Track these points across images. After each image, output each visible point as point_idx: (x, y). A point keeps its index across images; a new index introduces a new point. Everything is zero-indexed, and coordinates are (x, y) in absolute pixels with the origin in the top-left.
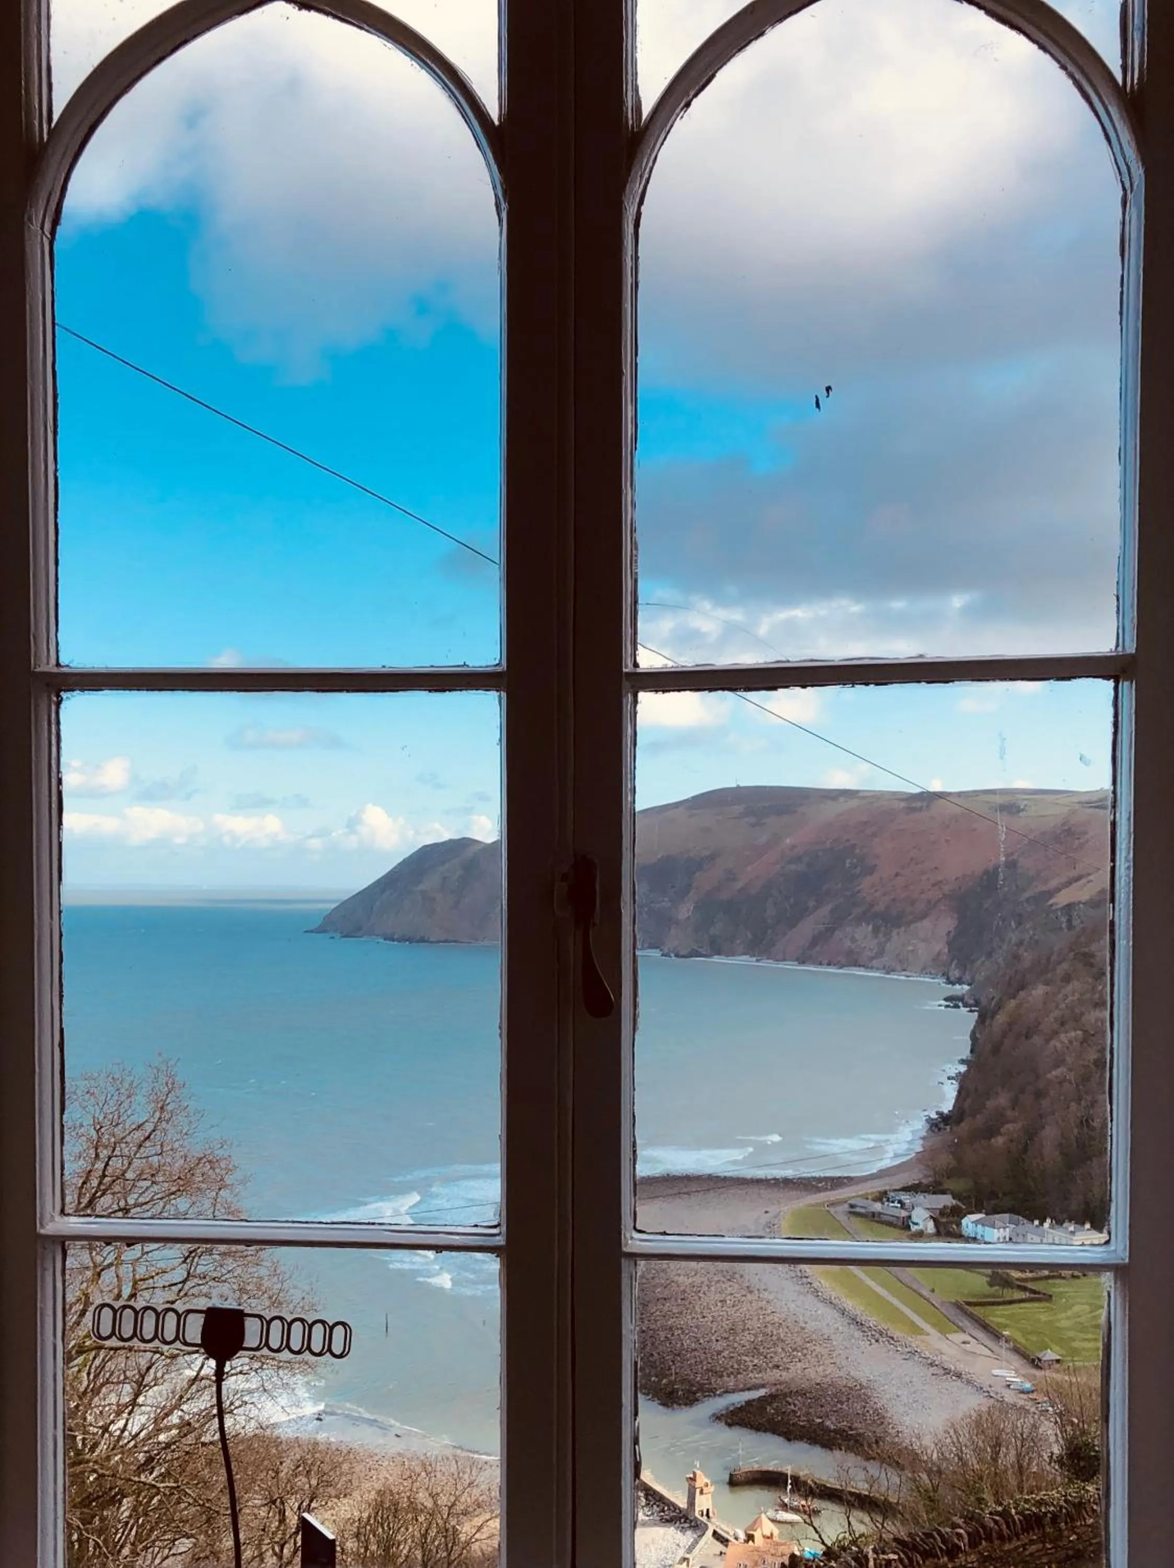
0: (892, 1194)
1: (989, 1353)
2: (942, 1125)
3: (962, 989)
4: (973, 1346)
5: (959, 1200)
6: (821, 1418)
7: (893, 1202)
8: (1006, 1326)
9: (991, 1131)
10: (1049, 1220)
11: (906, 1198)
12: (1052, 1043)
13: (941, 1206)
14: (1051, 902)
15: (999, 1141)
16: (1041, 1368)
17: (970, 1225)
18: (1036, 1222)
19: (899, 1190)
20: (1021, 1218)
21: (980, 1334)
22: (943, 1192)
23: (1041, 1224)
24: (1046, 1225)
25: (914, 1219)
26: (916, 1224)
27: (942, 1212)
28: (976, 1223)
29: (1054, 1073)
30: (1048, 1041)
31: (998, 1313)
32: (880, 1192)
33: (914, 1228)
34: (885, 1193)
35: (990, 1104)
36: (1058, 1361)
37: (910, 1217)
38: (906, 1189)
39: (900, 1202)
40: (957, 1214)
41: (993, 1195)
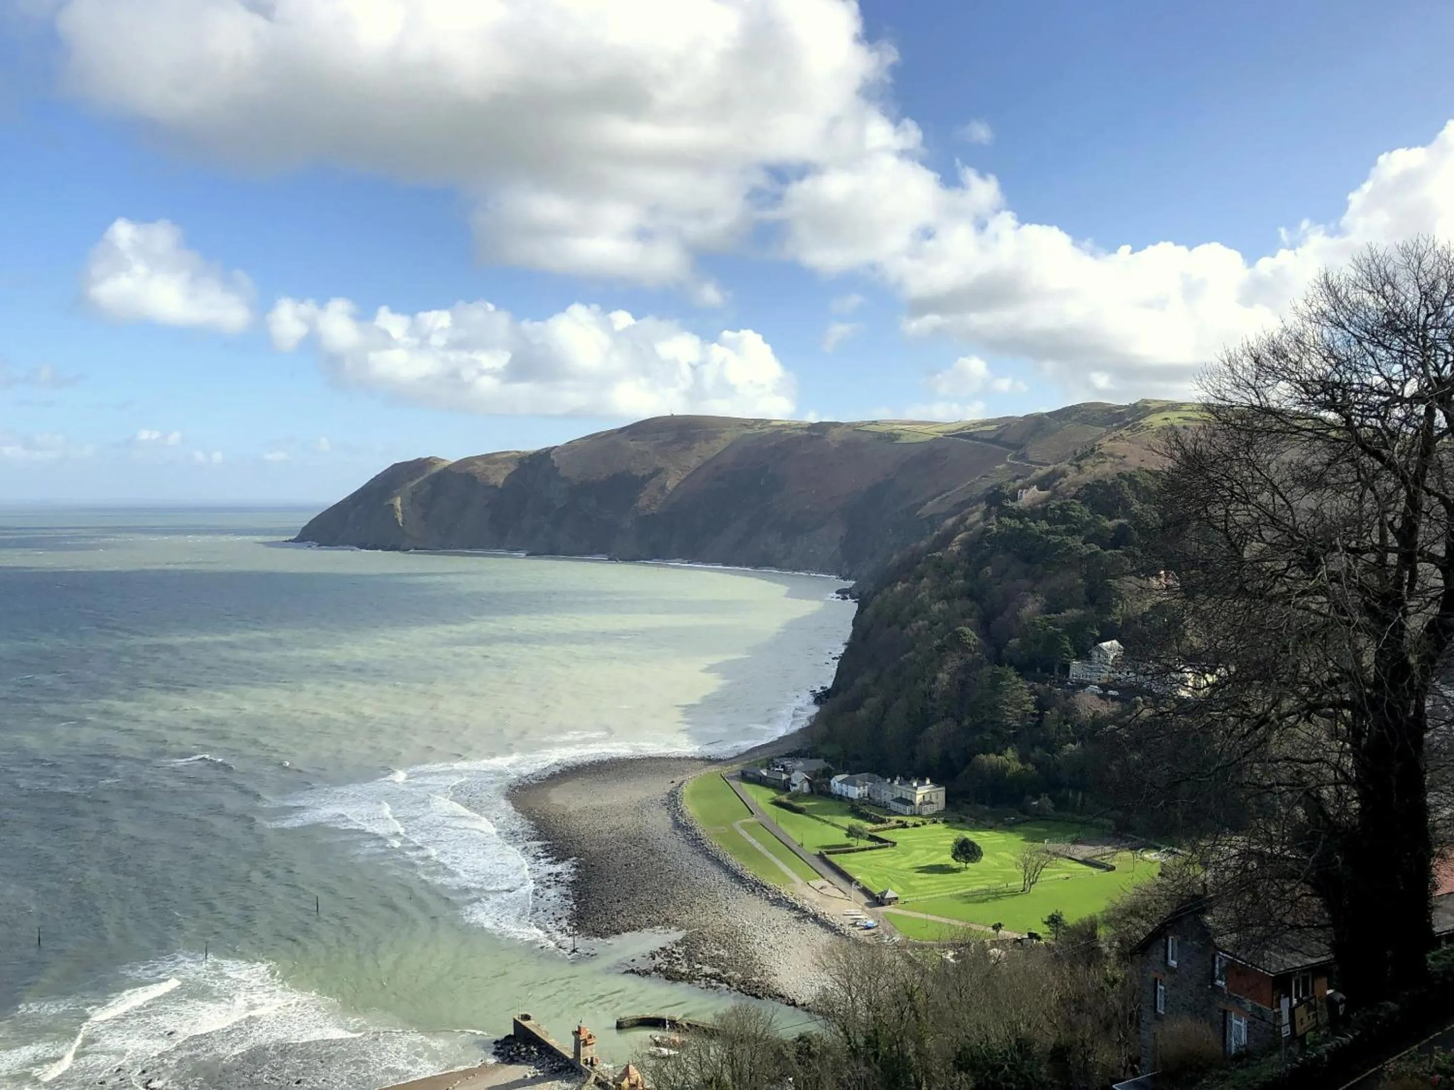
0: (777, 760)
1: (842, 895)
2: (824, 699)
3: (850, 584)
4: (830, 890)
5: (830, 762)
6: (700, 963)
7: (777, 767)
8: (859, 872)
9: (856, 704)
10: (898, 778)
11: (786, 762)
12: (905, 631)
13: (815, 769)
14: (919, 513)
15: (862, 713)
16: (883, 905)
17: (837, 784)
18: (889, 780)
19: (781, 757)
20: (877, 776)
21: (836, 879)
22: (818, 757)
23: (892, 782)
24: (896, 783)
25: (794, 781)
26: (795, 785)
27: (815, 775)
28: (842, 782)
29: (906, 656)
30: (903, 628)
31: (852, 860)
32: (767, 759)
33: (793, 789)
34: (772, 760)
35: (858, 681)
36: (896, 898)
37: (790, 779)
38: (788, 756)
39: (783, 766)
40: (828, 774)
41: (857, 758)
